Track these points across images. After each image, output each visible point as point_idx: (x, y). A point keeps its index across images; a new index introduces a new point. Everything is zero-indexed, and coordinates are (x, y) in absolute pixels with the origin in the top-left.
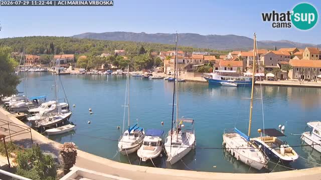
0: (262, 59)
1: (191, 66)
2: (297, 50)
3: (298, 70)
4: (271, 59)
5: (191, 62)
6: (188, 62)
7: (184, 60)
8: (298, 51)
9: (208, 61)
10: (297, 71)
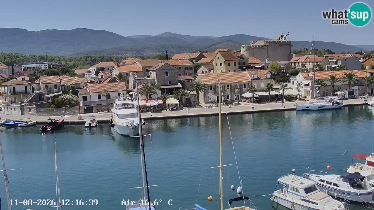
0: (153, 76)
1: (40, 96)
2: (201, 57)
3: (211, 89)
4: (167, 74)
5: (39, 89)
6: (33, 89)
7: (26, 88)
8: (205, 57)
9: (68, 86)
10: (210, 91)
